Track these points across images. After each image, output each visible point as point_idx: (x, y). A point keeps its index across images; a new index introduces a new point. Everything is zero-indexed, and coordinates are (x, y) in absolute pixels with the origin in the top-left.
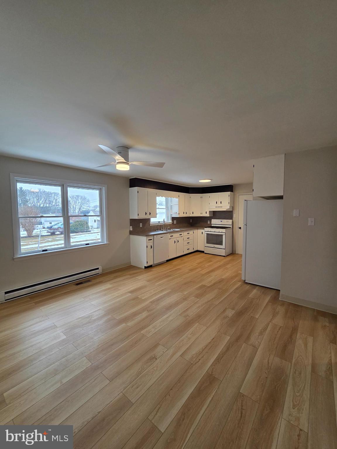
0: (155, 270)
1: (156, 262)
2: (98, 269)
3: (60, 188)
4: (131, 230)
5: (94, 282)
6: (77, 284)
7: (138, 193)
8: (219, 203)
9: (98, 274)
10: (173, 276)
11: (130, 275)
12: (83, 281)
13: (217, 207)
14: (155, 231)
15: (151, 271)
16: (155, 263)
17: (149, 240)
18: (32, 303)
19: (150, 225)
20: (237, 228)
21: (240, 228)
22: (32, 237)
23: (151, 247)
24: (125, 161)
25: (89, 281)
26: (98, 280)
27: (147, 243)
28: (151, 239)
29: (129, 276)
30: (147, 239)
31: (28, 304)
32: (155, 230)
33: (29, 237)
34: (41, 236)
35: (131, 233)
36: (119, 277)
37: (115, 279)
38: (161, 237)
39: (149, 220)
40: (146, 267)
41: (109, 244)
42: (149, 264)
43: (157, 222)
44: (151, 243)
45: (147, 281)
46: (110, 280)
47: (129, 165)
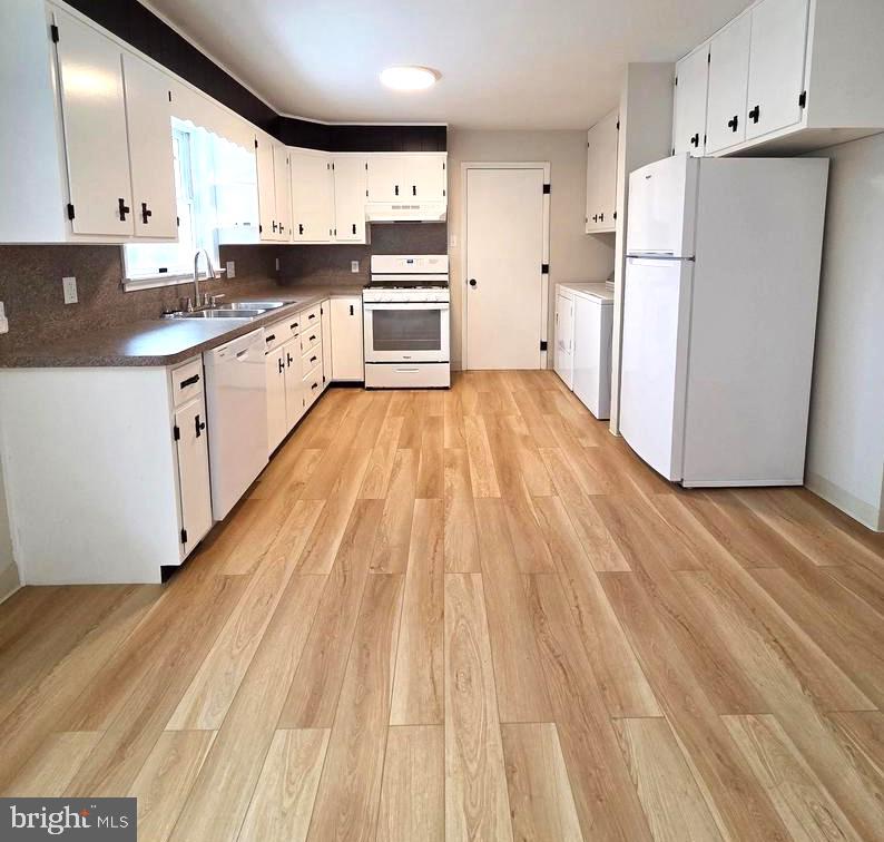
4: (3, 327)
8: (406, 191)
13: (398, 207)
17: (182, 385)
19: (126, 290)
20: (464, 284)
21: (473, 283)
23: (198, 427)
27: (173, 407)
28: (196, 378)
30: (170, 380)
39: (116, 255)
40: (171, 573)
42: (193, 545)
44: (195, 402)
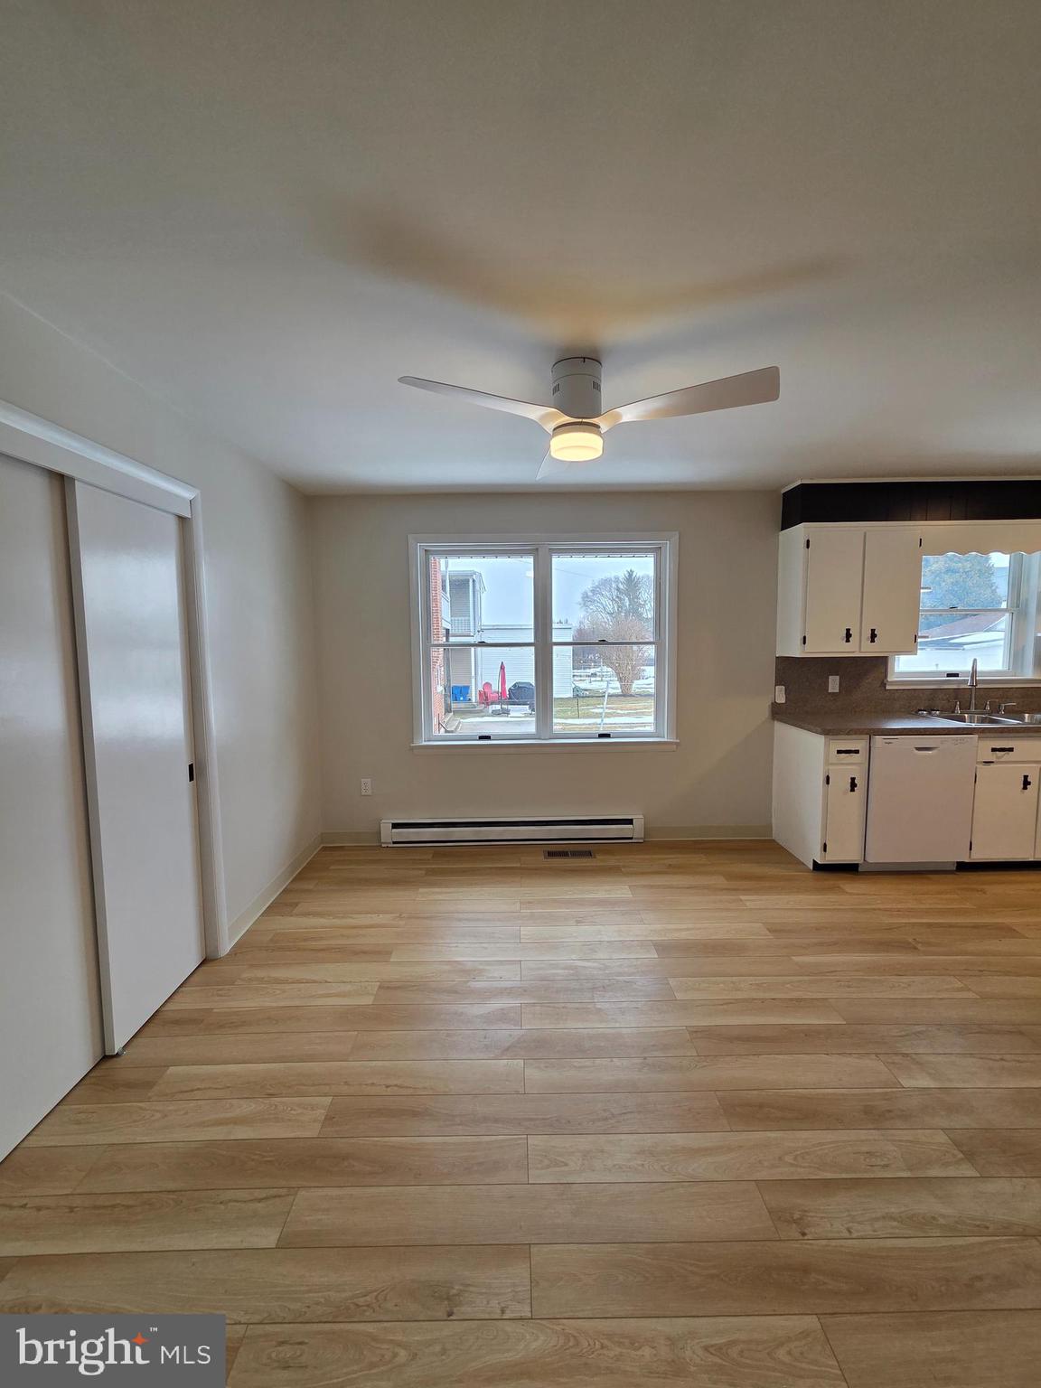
0: (854, 890)
1: (877, 856)
2: (630, 822)
3: (530, 560)
4: (781, 699)
5: (599, 860)
6: (551, 854)
7: (808, 547)
9: (631, 838)
10: (926, 953)
11: (730, 877)
12: (572, 848)
14: (915, 713)
15: (831, 889)
16: (870, 860)
17: (839, 752)
18: (420, 869)
19: (888, 688)
22: (631, 696)
23: (853, 785)
24: (567, 419)
25: (589, 854)
26: (612, 861)
27: (827, 762)
28: (857, 752)
29: (720, 881)
30: (827, 746)
31: (413, 869)
32: (917, 712)
33: (624, 695)
34: (609, 696)
35: (778, 713)
36: (681, 873)
37: (666, 873)
38: (918, 749)
39: (881, 663)
40: (817, 867)
41: (676, 743)
42: (833, 857)
43: (939, 673)
44: (853, 767)
45: (768, 929)
46: (643, 873)
47: (599, 434)
